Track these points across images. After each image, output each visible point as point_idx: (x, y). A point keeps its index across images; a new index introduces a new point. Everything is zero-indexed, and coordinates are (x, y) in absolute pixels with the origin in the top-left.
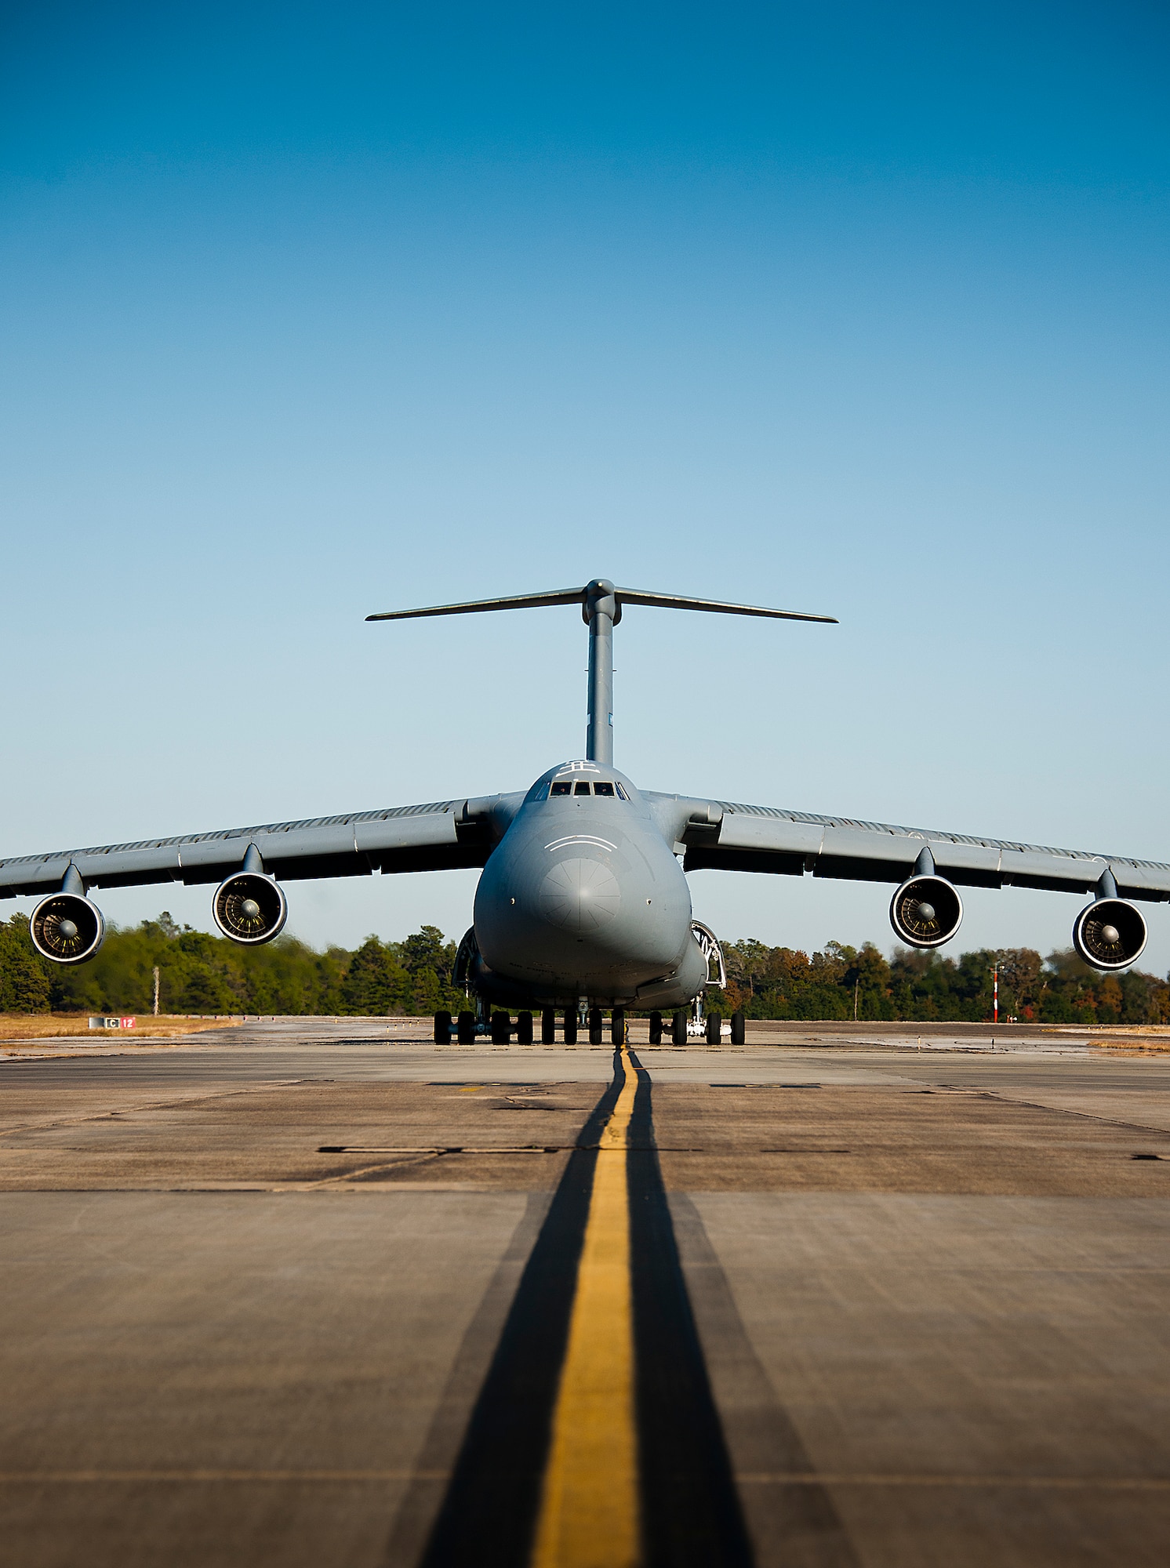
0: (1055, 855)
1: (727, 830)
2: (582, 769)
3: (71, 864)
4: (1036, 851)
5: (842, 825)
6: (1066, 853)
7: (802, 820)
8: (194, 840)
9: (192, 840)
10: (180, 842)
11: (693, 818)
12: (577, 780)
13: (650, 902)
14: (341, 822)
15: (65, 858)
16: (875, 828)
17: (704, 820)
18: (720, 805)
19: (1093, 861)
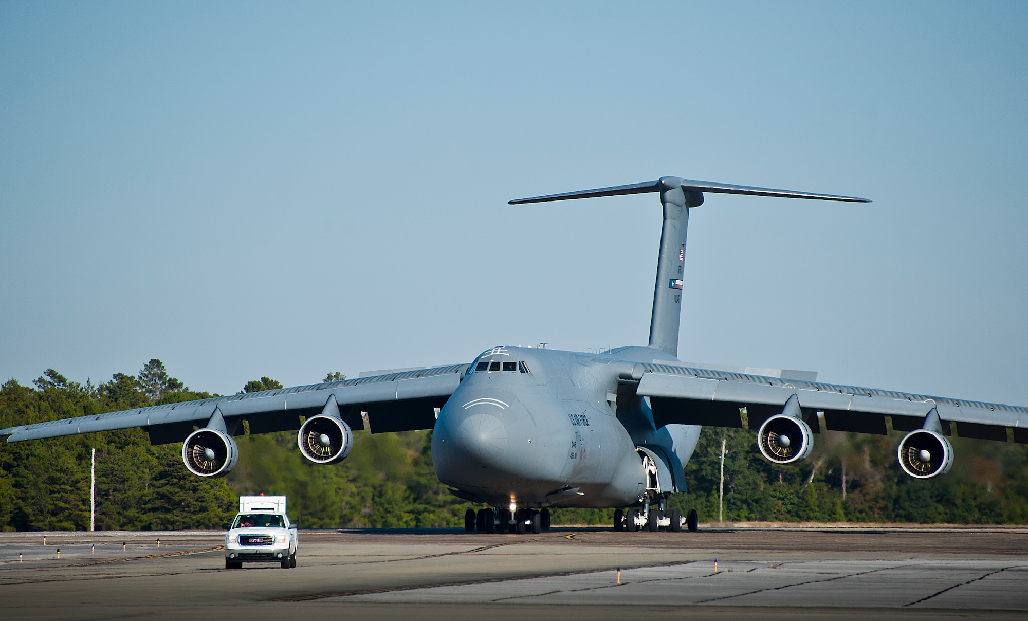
0: (896, 398)
1: (643, 385)
2: (498, 353)
3: (217, 408)
4: (882, 396)
5: (733, 379)
6: (905, 396)
7: (704, 376)
8: (297, 391)
9: (295, 391)
10: (288, 392)
11: (621, 376)
12: (492, 361)
13: (531, 441)
14: (390, 379)
15: (214, 403)
16: (758, 381)
17: (630, 377)
18: (644, 366)
19: (924, 402)
